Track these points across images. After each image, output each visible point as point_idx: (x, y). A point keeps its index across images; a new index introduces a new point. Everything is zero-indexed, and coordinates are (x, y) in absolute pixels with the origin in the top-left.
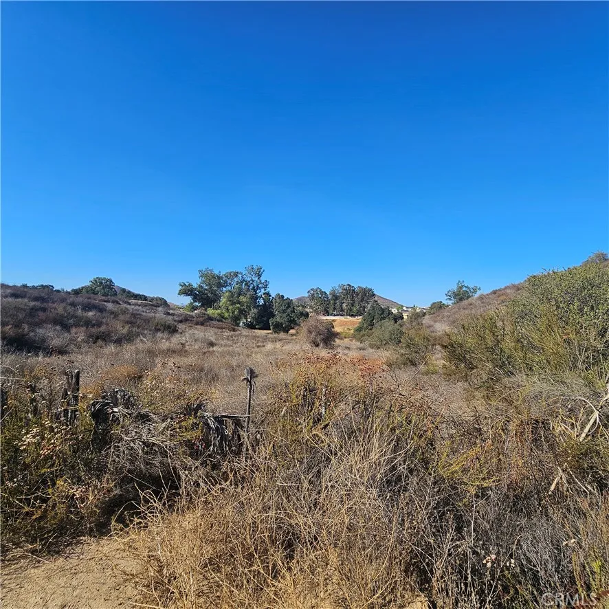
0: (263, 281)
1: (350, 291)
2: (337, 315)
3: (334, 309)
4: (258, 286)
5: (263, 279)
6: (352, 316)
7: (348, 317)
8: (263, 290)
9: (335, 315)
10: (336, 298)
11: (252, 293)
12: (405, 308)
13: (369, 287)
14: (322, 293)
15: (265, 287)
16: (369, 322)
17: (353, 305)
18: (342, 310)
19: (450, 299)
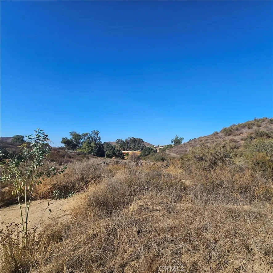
0: (98, 137)
1: (134, 140)
2: (129, 150)
3: (128, 148)
4: (96, 139)
5: (98, 136)
6: (135, 150)
7: (133, 151)
8: (98, 141)
9: (127, 150)
10: (128, 143)
11: (94, 142)
12: (154, 146)
13: (141, 138)
14: (122, 141)
15: (99, 139)
16: (144, 153)
17: (135, 146)
18: (131, 148)
19: (173, 143)
